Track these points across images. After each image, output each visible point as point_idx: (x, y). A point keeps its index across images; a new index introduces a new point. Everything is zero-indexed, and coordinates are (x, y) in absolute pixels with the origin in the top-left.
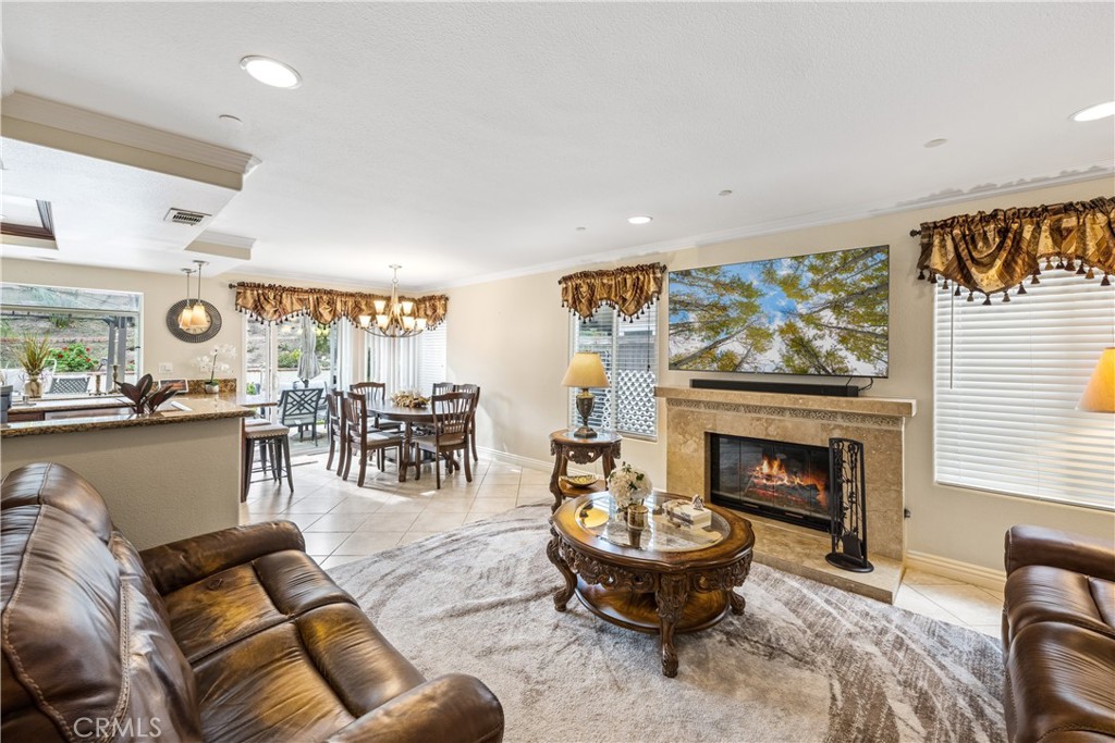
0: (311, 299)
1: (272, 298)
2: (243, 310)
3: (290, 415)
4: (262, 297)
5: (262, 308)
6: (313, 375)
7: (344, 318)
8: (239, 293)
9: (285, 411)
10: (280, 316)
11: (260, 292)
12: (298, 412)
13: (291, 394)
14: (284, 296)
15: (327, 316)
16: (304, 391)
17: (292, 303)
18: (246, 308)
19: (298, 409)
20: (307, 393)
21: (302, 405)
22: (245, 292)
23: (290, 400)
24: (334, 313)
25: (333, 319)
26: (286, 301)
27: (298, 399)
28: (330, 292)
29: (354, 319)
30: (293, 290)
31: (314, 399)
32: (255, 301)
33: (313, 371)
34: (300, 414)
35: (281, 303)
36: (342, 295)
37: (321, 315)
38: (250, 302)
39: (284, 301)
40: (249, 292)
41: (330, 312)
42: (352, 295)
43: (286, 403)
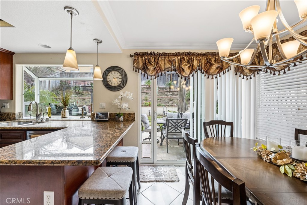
0: (177, 59)
1: (153, 61)
2: (137, 70)
3: (170, 133)
4: (147, 61)
5: (147, 68)
6: (184, 110)
7: (199, 72)
8: (135, 60)
9: (168, 130)
10: (157, 72)
11: (146, 57)
12: (174, 131)
13: (170, 121)
14: (160, 59)
15: (187, 71)
16: (177, 120)
17: (165, 63)
18: (139, 69)
19: (174, 130)
20: (179, 121)
21: (177, 128)
22: (138, 59)
23: (170, 125)
24: (192, 69)
25: (191, 73)
26: (161, 62)
27: (174, 124)
28: (189, 54)
29: (206, 72)
30: (165, 55)
31: (183, 125)
32: (144, 64)
33: (184, 108)
34: (176, 133)
35: (158, 63)
36: (197, 55)
37: (183, 70)
38: (141, 64)
39: (160, 62)
40: (140, 58)
41: (189, 67)
42: (204, 55)
43: (168, 126)
